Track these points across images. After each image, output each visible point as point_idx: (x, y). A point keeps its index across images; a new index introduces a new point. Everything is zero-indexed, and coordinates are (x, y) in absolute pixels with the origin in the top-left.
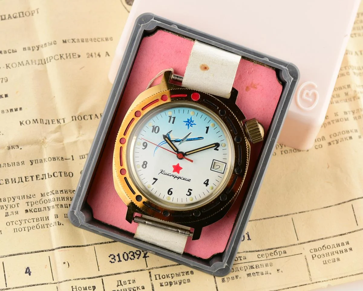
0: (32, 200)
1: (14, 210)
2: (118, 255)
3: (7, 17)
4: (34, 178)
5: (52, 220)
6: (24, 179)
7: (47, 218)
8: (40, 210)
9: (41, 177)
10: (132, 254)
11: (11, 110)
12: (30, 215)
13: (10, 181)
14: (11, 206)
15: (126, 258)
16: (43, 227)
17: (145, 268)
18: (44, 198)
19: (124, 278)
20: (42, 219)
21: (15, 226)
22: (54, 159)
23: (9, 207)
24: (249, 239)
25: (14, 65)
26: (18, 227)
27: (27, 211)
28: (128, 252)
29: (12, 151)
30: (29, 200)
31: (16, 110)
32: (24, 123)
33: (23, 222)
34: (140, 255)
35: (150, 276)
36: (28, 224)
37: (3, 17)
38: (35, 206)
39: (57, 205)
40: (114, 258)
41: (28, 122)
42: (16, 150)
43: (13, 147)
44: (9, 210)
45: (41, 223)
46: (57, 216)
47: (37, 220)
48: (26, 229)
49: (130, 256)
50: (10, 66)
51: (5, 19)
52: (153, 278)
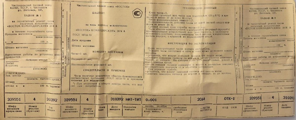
0: (93, 77)
1: (87, 80)
2: (114, 98)
3: (95, 13)
4: (95, 70)
5: (98, 85)
6: (91, 70)
7: (96, 84)
8: (95, 81)
9: (97, 70)
10: (118, 99)
11: (91, 46)
12: (92, 82)
13: (87, 70)
14: (86, 78)
15: (116, 99)
16: (95, 86)
17: (121, 104)
18: (96, 77)
19: (114, 105)
20: (95, 84)
21: (86, 85)
22: (101, 65)
23: (85, 78)
24: (156, 101)
25: (94, 30)
26: (87, 85)
27: (91, 81)
28: (117, 98)
29: (89, 60)
30: (92, 77)
31: (92, 46)
32: (94, 52)
33: (89, 84)
34: (120, 99)
35: (122, 106)
36: (90, 85)
37: (93, 13)
38: (93, 79)
39: (100, 80)
40: (112, 99)
41: (95, 52)
42: (90, 60)
43: (89, 59)
44: (86, 80)
45: (94, 85)
46: (99, 84)
47: (93, 84)
48: (90, 86)
49: (117, 99)
50: (93, 30)
51: (94, 13)
52: (123, 107)
